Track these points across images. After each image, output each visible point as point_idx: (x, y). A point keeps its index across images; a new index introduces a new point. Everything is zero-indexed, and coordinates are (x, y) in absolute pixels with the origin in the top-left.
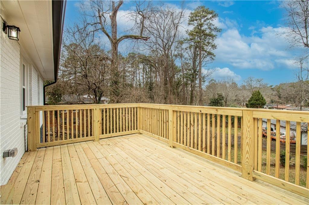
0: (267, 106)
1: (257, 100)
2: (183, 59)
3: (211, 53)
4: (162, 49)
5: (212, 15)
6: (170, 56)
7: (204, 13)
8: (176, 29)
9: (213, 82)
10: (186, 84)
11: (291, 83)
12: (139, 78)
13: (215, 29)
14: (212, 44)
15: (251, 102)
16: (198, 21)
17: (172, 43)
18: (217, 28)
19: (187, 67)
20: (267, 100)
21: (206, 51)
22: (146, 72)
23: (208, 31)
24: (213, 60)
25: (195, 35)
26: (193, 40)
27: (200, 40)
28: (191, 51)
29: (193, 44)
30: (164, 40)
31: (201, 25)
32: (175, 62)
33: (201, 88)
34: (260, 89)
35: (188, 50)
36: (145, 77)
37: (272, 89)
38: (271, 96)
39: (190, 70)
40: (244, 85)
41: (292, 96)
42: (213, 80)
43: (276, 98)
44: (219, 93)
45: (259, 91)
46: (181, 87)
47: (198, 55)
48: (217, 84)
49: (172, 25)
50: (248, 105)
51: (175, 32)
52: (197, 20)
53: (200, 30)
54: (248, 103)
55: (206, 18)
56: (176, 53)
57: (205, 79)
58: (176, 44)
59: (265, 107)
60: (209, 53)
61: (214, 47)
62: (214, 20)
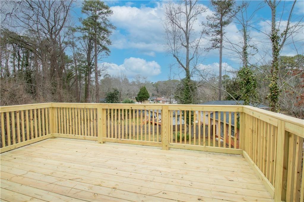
0: (150, 99)
1: (143, 94)
2: (76, 49)
3: (106, 48)
4: (46, 32)
5: (107, 10)
6: (59, 43)
7: (99, 6)
8: (67, 13)
9: (108, 76)
10: (79, 77)
11: (164, 81)
12: (7, 64)
13: (110, 25)
14: (107, 39)
15: (140, 96)
16: (93, 11)
17: (61, 28)
18: (112, 25)
19: (80, 58)
20: (150, 94)
21: (101, 45)
22: (20, 57)
23: (103, 25)
24: (108, 55)
25: (90, 26)
26: (87, 30)
27: (94, 32)
28: (84, 41)
29: (87, 34)
30: (49, 21)
31: (96, 17)
32: (65, 51)
33: (98, 83)
34: (145, 85)
35: (82, 41)
36: (16, 63)
37: (153, 85)
38: (153, 91)
39: (84, 62)
40: (134, 81)
41: (165, 91)
42: (108, 75)
43: (156, 93)
44: (114, 87)
45: (145, 87)
46: (73, 80)
47: (93, 47)
48: (111, 79)
49: (61, 6)
50: (137, 98)
51: (65, 16)
52: (91, 10)
53: (95, 21)
54: (137, 96)
55: (100, 11)
56: (66, 40)
57: (101, 74)
58: (67, 29)
59: (149, 99)
60: (105, 48)
61: (109, 42)
62: (109, 16)
